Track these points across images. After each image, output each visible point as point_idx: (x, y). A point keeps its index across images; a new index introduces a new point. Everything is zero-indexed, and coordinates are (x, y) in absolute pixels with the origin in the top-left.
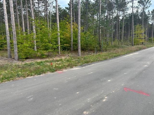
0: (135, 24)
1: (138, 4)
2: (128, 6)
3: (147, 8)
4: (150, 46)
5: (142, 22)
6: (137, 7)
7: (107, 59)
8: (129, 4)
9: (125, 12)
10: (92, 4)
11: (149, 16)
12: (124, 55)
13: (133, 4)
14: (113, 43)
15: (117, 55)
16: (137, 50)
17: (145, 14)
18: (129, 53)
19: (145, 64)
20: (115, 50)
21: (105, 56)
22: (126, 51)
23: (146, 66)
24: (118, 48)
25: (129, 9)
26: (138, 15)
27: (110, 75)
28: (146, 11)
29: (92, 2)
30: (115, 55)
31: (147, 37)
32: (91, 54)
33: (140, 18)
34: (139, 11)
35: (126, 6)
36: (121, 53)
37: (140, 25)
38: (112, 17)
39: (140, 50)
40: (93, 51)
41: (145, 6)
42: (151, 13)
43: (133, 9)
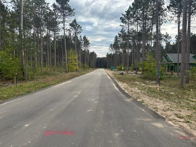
0: (68, 48)
1: (70, 27)
2: (59, 26)
3: (78, 33)
4: (83, 73)
5: (75, 48)
6: (69, 30)
7: (30, 92)
8: (60, 24)
9: (56, 33)
10: (10, 12)
11: (81, 42)
12: (55, 84)
13: (64, 25)
14: (44, 70)
15: (46, 84)
16: (70, 78)
17: (78, 39)
18: (61, 82)
19: (76, 95)
20: (45, 78)
21: (28, 87)
22: (58, 79)
23: (76, 96)
24: (49, 76)
25: (61, 31)
26: (70, 39)
27: (29, 115)
28: (78, 36)
29: (9, 10)
30: (43, 85)
31: (81, 63)
32: (7, 85)
33: (73, 42)
34: (72, 35)
35: (57, 26)
36: (51, 82)
37: (73, 51)
38: (41, 36)
39: (73, 77)
40: (11, 80)
41: (77, 30)
42: (82, 39)
43: (64, 31)
